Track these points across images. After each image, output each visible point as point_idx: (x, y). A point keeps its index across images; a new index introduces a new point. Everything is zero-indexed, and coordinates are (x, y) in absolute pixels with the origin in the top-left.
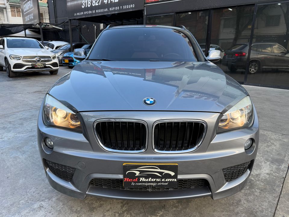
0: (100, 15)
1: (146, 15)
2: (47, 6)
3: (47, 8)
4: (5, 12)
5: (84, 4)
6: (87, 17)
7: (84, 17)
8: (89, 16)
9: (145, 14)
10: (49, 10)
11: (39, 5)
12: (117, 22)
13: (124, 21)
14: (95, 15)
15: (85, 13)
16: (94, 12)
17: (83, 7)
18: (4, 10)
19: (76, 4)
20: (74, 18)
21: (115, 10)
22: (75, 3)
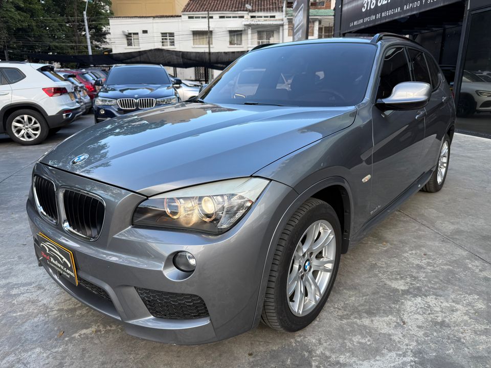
0: (387, 20)
1: (471, 10)
2: (333, 14)
3: (333, 17)
4: (281, 31)
5: (365, 5)
6: (367, 26)
7: (363, 27)
8: (371, 25)
9: (468, 8)
10: (334, 20)
11: (310, 14)
12: (434, 29)
13: (447, 26)
14: (379, 23)
15: (366, 19)
16: (378, 16)
17: (364, 10)
18: (281, 29)
19: (355, 6)
20: (349, 31)
21: (412, 9)
22: (354, 4)
